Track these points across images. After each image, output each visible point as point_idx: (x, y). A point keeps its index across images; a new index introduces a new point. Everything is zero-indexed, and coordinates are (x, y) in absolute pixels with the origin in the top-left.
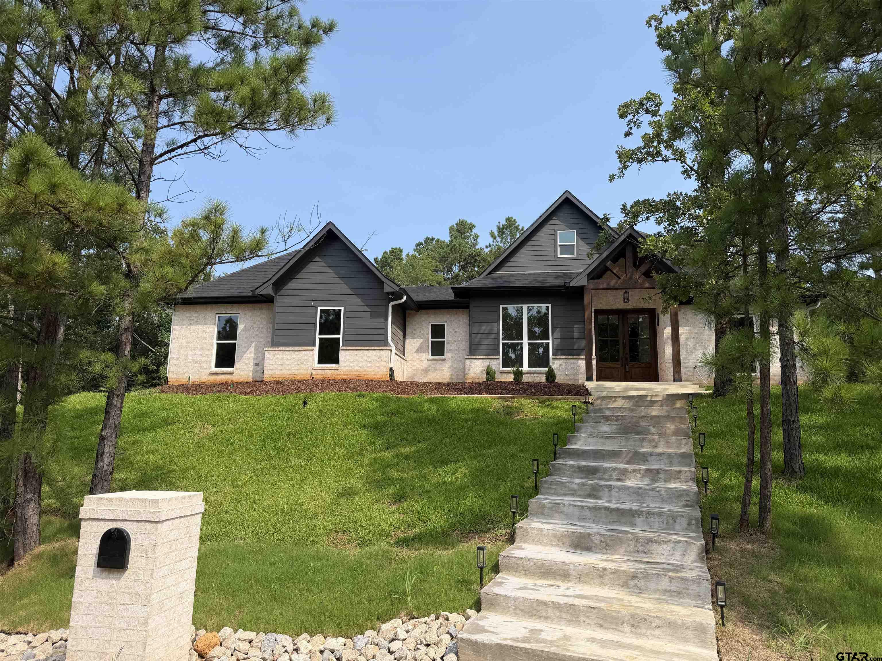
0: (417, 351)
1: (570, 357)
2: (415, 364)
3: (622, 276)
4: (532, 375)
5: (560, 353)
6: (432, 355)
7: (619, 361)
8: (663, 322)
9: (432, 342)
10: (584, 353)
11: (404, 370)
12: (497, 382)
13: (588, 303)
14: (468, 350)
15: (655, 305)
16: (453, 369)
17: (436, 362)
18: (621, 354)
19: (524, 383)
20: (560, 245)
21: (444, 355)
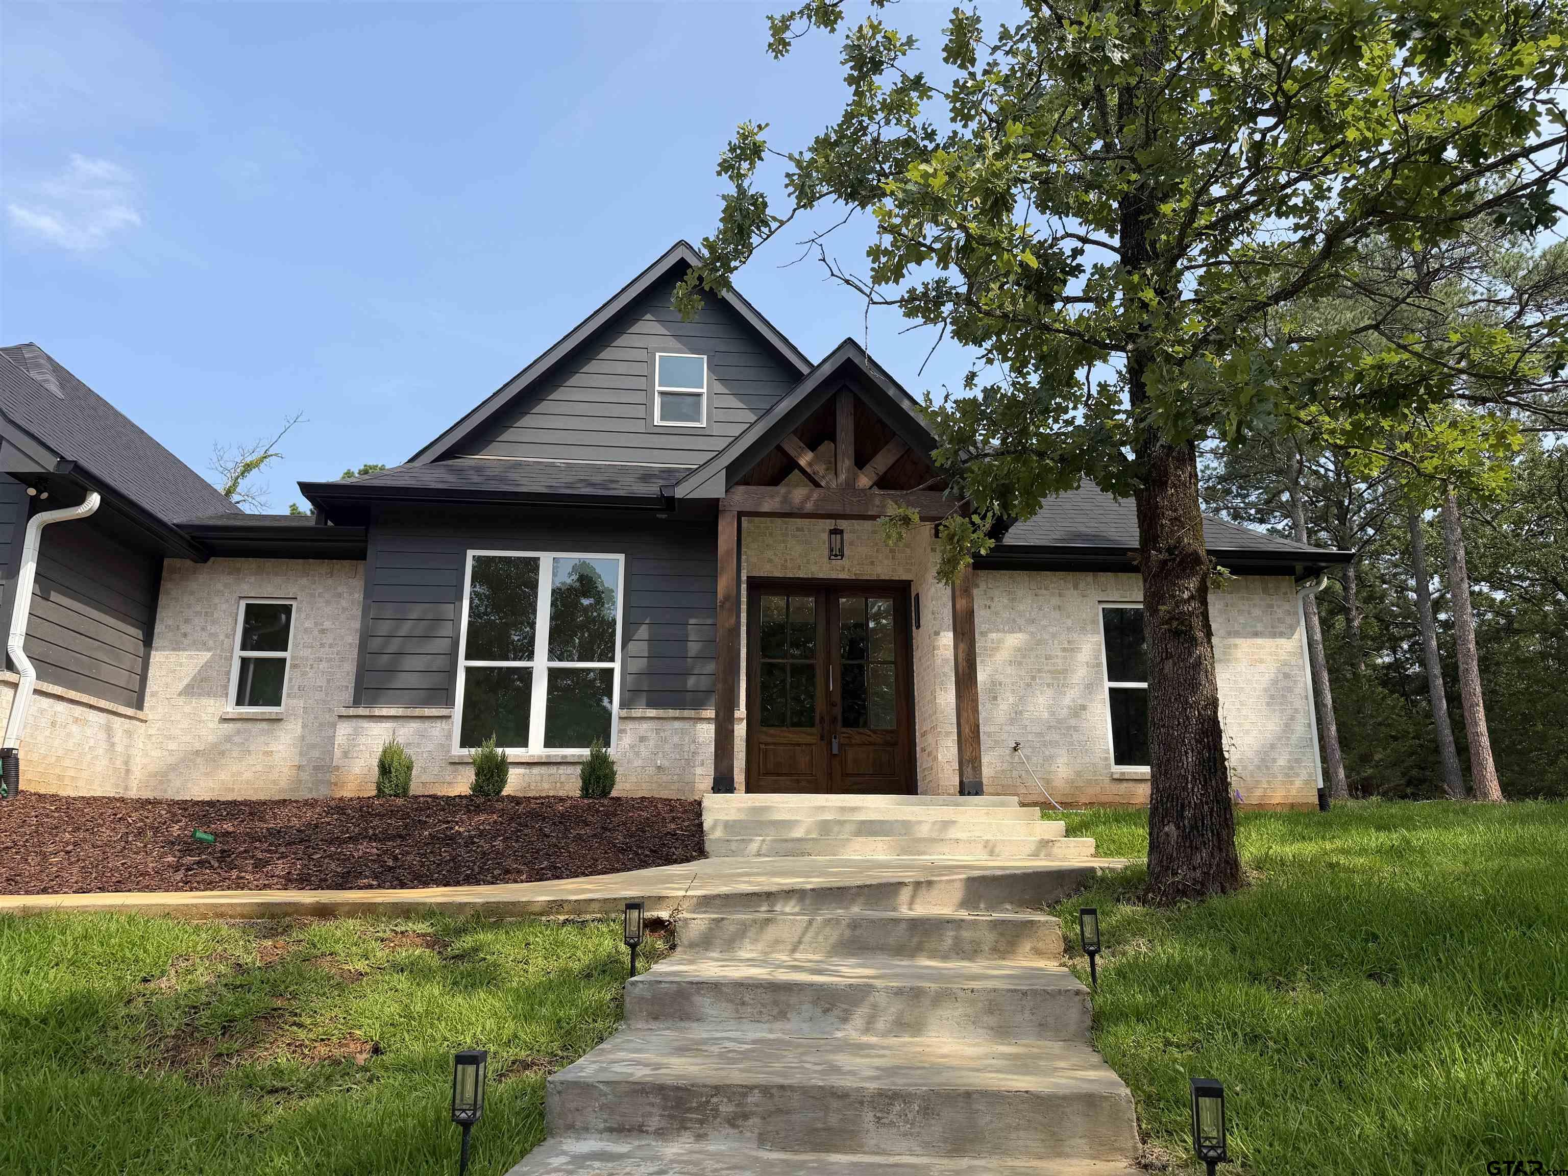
0: (190, 691)
1: (671, 713)
2: (175, 732)
3: (823, 477)
4: (553, 770)
5: (644, 701)
6: (239, 702)
7: (813, 725)
8: (930, 616)
9: (245, 661)
10: (713, 700)
11: (133, 751)
12: (416, 797)
13: (728, 552)
14: (351, 691)
15: (909, 571)
16: (304, 746)
17: (249, 725)
18: (820, 706)
19: (502, 799)
20: (662, 393)
21: (279, 704)
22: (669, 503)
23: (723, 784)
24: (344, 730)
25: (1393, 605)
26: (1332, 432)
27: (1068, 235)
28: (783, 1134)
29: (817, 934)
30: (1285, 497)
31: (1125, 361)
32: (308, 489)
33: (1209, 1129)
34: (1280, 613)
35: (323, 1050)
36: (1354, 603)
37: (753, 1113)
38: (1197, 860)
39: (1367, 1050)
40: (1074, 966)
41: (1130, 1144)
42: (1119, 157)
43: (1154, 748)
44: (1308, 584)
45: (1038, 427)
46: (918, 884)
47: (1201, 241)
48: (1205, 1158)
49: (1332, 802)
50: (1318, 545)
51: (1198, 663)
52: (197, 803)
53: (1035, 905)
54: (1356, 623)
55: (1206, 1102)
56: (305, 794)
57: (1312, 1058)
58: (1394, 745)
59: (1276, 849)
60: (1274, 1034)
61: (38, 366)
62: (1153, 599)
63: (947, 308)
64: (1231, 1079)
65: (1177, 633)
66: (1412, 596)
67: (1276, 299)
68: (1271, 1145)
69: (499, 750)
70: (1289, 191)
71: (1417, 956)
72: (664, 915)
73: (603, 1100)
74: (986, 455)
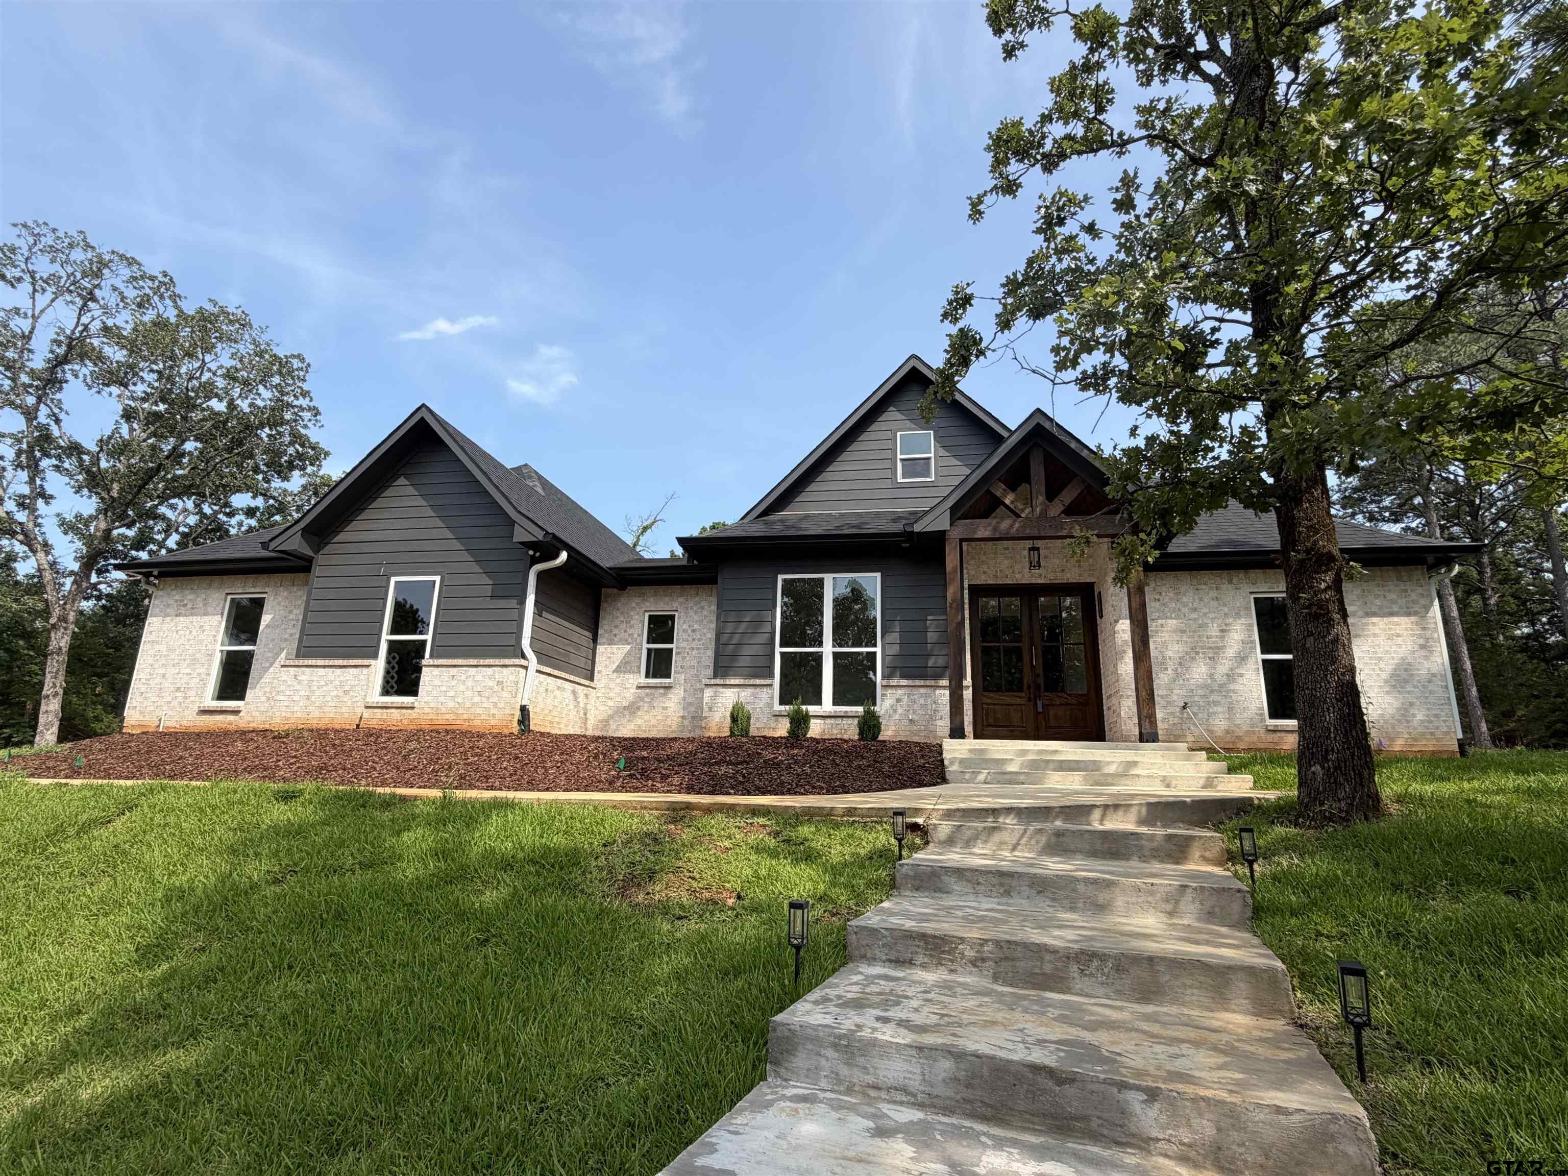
0: (618, 670)
1: (918, 682)
2: (612, 695)
3: (1023, 510)
4: (839, 721)
5: (898, 674)
6: (647, 676)
7: (1021, 690)
8: (1110, 609)
9: (649, 650)
10: (947, 674)
11: (589, 707)
12: (754, 737)
13: (955, 570)
14: (712, 668)
15: (1093, 575)
16: (686, 705)
17: (653, 691)
18: (1027, 678)
19: (807, 740)
20: (902, 460)
21: (669, 677)
22: (909, 535)
23: (957, 732)
24: (708, 693)
25: (1529, 585)
26: (1453, 449)
27: (1207, 318)
28: (1010, 975)
29: (1031, 839)
30: (1418, 500)
31: (1261, 408)
32: (681, 541)
33: (1355, 1001)
34: (1414, 596)
35: (707, 895)
36: (1489, 584)
37: (989, 959)
38: (1341, 794)
39: (1504, 952)
40: (1236, 871)
41: (1287, 1008)
42: (1247, 255)
43: (1299, 706)
44: (1443, 571)
45: (1190, 464)
46: (1106, 807)
47: (1324, 308)
48: (1352, 1022)
49: (1471, 750)
50: (1451, 539)
51: (1336, 640)
52: (625, 739)
53: (1202, 824)
54: (1492, 601)
55: (1351, 979)
56: (686, 735)
57: (1451, 954)
58: (1535, 703)
59: (1415, 787)
60: (1416, 934)
61: (531, 477)
62: (1294, 590)
63: (1112, 382)
64: (1377, 965)
65: (1316, 617)
66: (1549, 576)
67: (1394, 346)
68: (1413, 1020)
69: (804, 707)
70: (1401, 259)
71: (1554, 878)
72: (920, 821)
73: (885, 941)
74: (1150, 487)
